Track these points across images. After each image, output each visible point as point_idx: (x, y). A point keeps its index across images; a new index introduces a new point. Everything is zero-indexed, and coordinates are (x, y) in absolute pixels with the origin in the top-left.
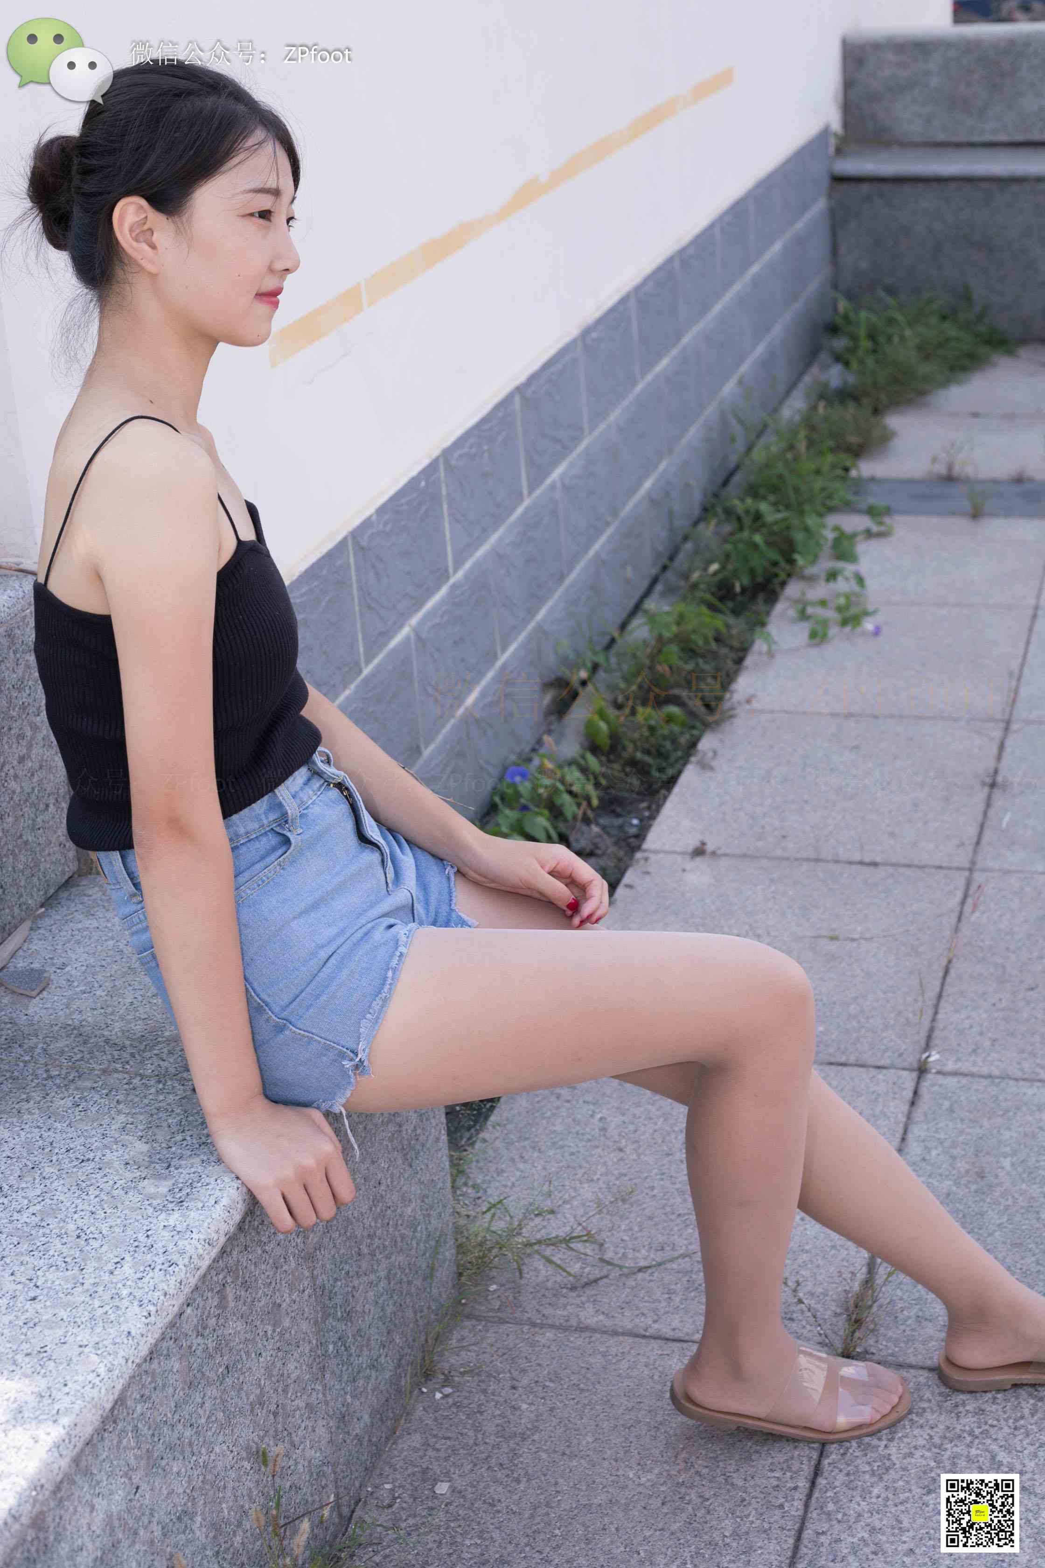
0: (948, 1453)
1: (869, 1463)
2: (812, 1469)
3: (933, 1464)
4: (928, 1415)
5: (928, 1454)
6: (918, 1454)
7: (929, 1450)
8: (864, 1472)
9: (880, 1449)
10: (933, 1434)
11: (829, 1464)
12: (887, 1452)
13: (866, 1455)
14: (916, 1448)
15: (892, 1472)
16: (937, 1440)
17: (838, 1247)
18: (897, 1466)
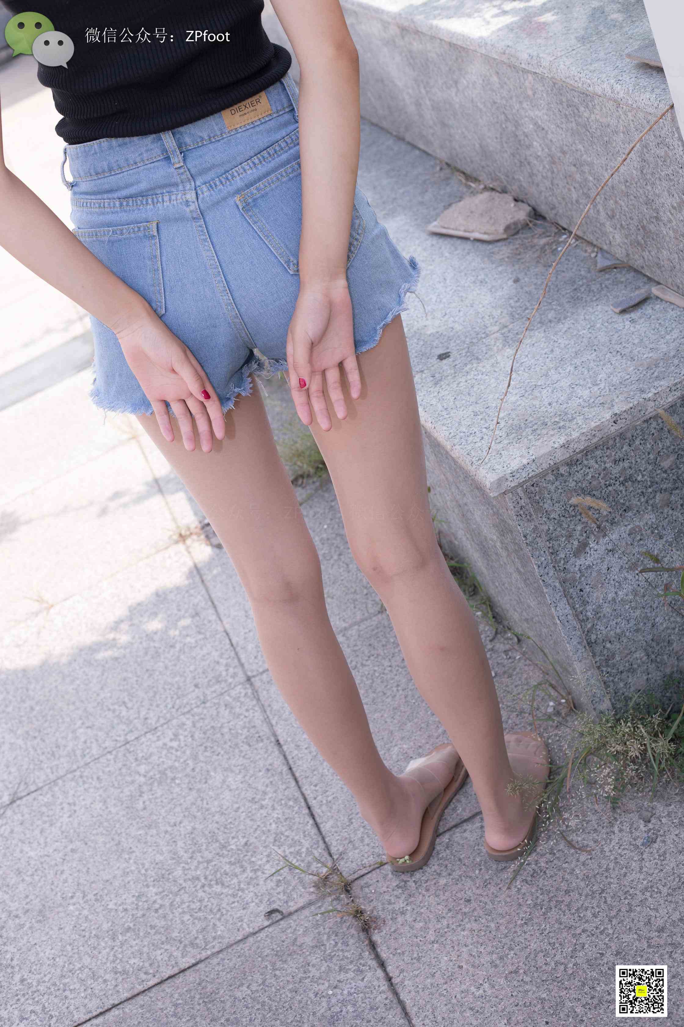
0: (248, 871)
1: (288, 837)
2: (314, 813)
3: (253, 859)
4: (273, 884)
5: (260, 862)
6: (265, 860)
7: (260, 866)
8: (286, 830)
9: (287, 848)
10: (264, 876)
11: (308, 822)
12: (282, 849)
13: (292, 840)
14: (268, 861)
15: (272, 840)
16: (259, 873)
17: (415, 961)
18: (271, 846)
